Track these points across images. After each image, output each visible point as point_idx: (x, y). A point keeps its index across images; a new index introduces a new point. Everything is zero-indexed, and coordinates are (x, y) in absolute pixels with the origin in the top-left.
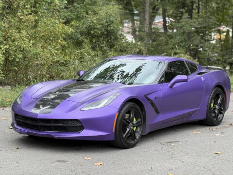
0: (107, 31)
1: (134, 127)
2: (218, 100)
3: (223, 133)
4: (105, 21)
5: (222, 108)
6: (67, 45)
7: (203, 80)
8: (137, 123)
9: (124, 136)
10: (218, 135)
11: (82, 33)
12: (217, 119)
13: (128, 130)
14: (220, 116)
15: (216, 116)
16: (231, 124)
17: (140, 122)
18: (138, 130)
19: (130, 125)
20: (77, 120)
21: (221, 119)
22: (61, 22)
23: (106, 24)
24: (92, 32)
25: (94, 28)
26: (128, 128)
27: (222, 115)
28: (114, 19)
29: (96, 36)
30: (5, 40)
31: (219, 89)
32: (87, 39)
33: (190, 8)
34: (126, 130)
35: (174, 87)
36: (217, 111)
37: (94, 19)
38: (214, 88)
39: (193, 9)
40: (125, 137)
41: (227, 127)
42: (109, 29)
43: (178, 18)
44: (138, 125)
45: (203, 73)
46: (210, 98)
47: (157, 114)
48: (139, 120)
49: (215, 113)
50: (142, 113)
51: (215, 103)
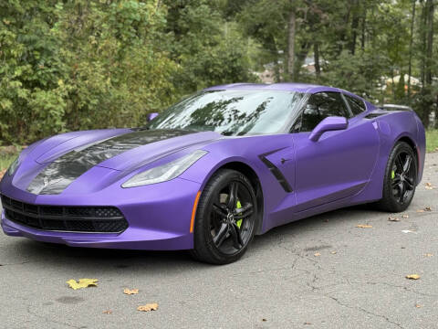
0: (233, 68)
1: (237, 220)
2: (404, 164)
3: (415, 227)
4: (229, 54)
5: (411, 180)
6: (172, 89)
7: (376, 127)
8: (243, 213)
9: (215, 239)
10: (406, 231)
11: (197, 73)
12: (401, 200)
13: (224, 226)
14: (408, 194)
15: (401, 195)
16: (428, 209)
17: (249, 209)
18: (247, 226)
19: (230, 215)
20: (114, 208)
21: (408, 199)
22: (165, 56)
23: (231, 59)
24: (211, 70)
25: (214, 65)
26: (225, 223)
27: (411, 192)
28: (241, 52)
29: (216, 76)
30: (72, 78)
31: (406, 145)
32: (204, 80)
33: (352, 41)
34: (220, 226)
35: (321, 139)
36: (401, 186)
37: (214, 52)
38: (397, 144)
39: (355, 42)
40: (218, 242)
41: (422, 215)
42: (235, 66)
43: (336, 54)
44: (246, 216)
45: (375, 115)
46: (390, 161)
47: (286, 193)
48: (249, 205)
49: (399, 188)
50: (255, 191)
51: (399, 171)
